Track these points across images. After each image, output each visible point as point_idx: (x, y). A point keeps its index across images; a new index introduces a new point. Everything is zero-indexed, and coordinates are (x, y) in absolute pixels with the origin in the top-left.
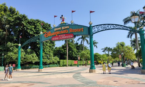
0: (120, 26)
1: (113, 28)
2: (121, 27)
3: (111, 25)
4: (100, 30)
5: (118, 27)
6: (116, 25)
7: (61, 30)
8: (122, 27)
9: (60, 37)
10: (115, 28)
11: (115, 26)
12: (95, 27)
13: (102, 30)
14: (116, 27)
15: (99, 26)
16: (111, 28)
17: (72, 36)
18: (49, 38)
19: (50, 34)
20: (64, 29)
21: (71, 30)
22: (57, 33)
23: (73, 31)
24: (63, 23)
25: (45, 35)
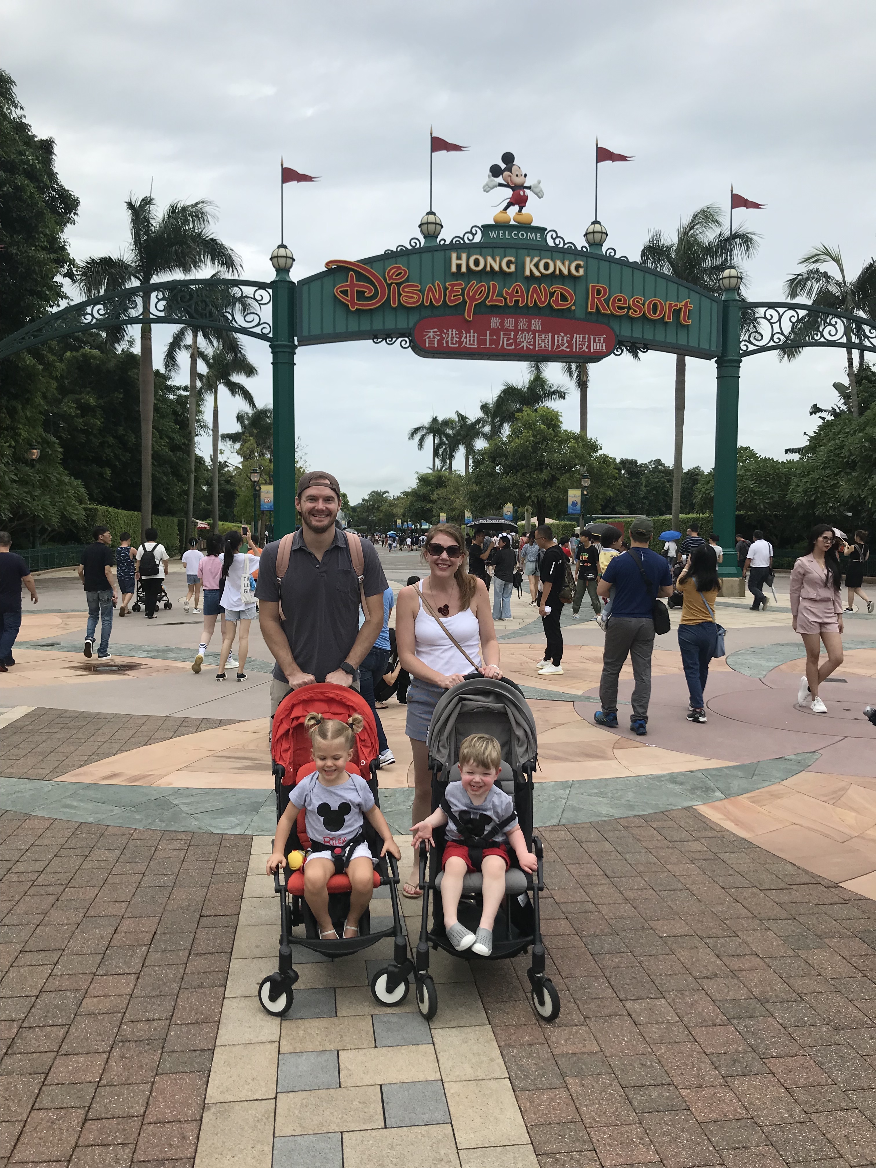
7: (513, 276)
12: (760, 312)
17: (598, 345)
18: (390, 324)
19: (399, 285)
20: (537, 273)
21: (599, 292)
22: (472, 299)
23: (618, 307)
24: (512, 223)
25: (352, 285)
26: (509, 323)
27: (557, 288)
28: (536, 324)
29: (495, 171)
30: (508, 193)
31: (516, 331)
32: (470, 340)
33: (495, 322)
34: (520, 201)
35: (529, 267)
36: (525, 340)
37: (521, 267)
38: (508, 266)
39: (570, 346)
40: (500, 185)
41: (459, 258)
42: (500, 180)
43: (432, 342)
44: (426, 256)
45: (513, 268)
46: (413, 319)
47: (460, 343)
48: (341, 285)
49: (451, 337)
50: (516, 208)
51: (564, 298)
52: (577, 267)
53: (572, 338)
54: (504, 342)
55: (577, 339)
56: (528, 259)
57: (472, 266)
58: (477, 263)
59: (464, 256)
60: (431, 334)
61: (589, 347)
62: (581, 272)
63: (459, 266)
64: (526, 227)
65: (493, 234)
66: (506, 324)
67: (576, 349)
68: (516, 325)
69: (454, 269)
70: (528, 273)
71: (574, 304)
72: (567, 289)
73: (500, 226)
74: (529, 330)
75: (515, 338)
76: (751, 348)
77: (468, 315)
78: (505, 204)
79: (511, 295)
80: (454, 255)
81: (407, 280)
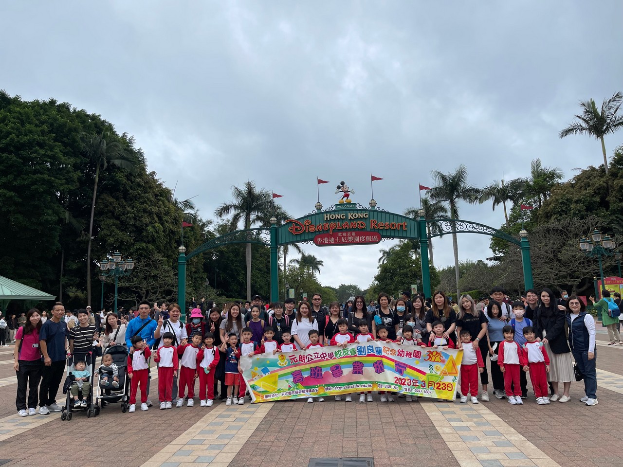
0: (485, 228)
1: (471, 230)
2: (488, 231)
3: (467, 224)
4: (443, 232)
5: (481, 229)
6: (478, 224)
7: (345, 220)
8: (490, 230)
9: (340, 237)
10: (475, 230)
11: (475, 225)
13: (448, 231)
14: (478, 230)
15: (441, 222)
16: (466, 230)
17: (375, 239)
18: (306, 238)
19: (308, 226)
20: (352, 218)
21: (374, 222)
22: (332, 228)
23: (381, 226)
24: (345, 203)
25: (294, 227)
26: (344, 234)
27: (360, 222)
28: (354, 234)
29: (339, 188)
30: (343, 193)
31: (347, 236)
32: (332, 240)
33: (340, 234)
34: (347, 196)
35: (350, 216)
36: (350, 239)
37: (347, 216)
38: (343, 216)
39: (365, 240)
40: (340, 191)
41: (327, 216)
42: (340, 190)
43: (320, 242)
44: (317, 216)
45: (344, 217)
46: (314, 235)
47: (329, 241)
48: (291, 227)
49: (326, 240)
50: (346, 198)
51: (362, 225)
52: (366, 215)
53: (366, 237)
54: (343, 240)
55: (368, 237)
56: (349, 214)
57: (331, 218)
58: (333, 217)
59: (328, 215)
60: (319, 240)
61: (372, 240)
62: (367, 216)
63: (327, 218)
64: (350, 204)
65: (338, 207)
66: (344, 235)
67: (367, 240)
68: (347, 235)
69: (325, 219)
70: (349, 218)
71: (366, 226)
72: (364, 222)
73: (341, 204)
74: (351, 236)
75: (347, 239)
76: (431, 235)
77: (331, 232)
78: (342, 197)
79: (344, 226)
80: (325, 215)
81: (311, 224)
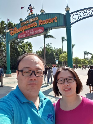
4: (81, 18)
7: (28, 23)
9: (27, 33)
12: (75, 14)
13: (84, 17)
15: (80, 12)
19: (15, 30)
20: (31, 22)
21: (40, 21)
24: (31, 15)
25: (11, 32)
26: (29, 31)
27: (34, 23)
28: (32, 30)
29: (28, 8)
31: (30, 32)
33: (27, 31)
34: (31, 11)
40: (29, 10)
46: (18, 34)
47: (23, 36)
53: (37, 31)
54: (28, 34)
56: (30, 20)
58: (24, 23)
61: (40, 31)
63: (22, 25)
71: (37, 24)
72: (36, 22)
73: (29, 16)
74: (31, 31)
76: (73, 22)
77: (23, 32)
79: (28, 27)
81: (17, 29)
